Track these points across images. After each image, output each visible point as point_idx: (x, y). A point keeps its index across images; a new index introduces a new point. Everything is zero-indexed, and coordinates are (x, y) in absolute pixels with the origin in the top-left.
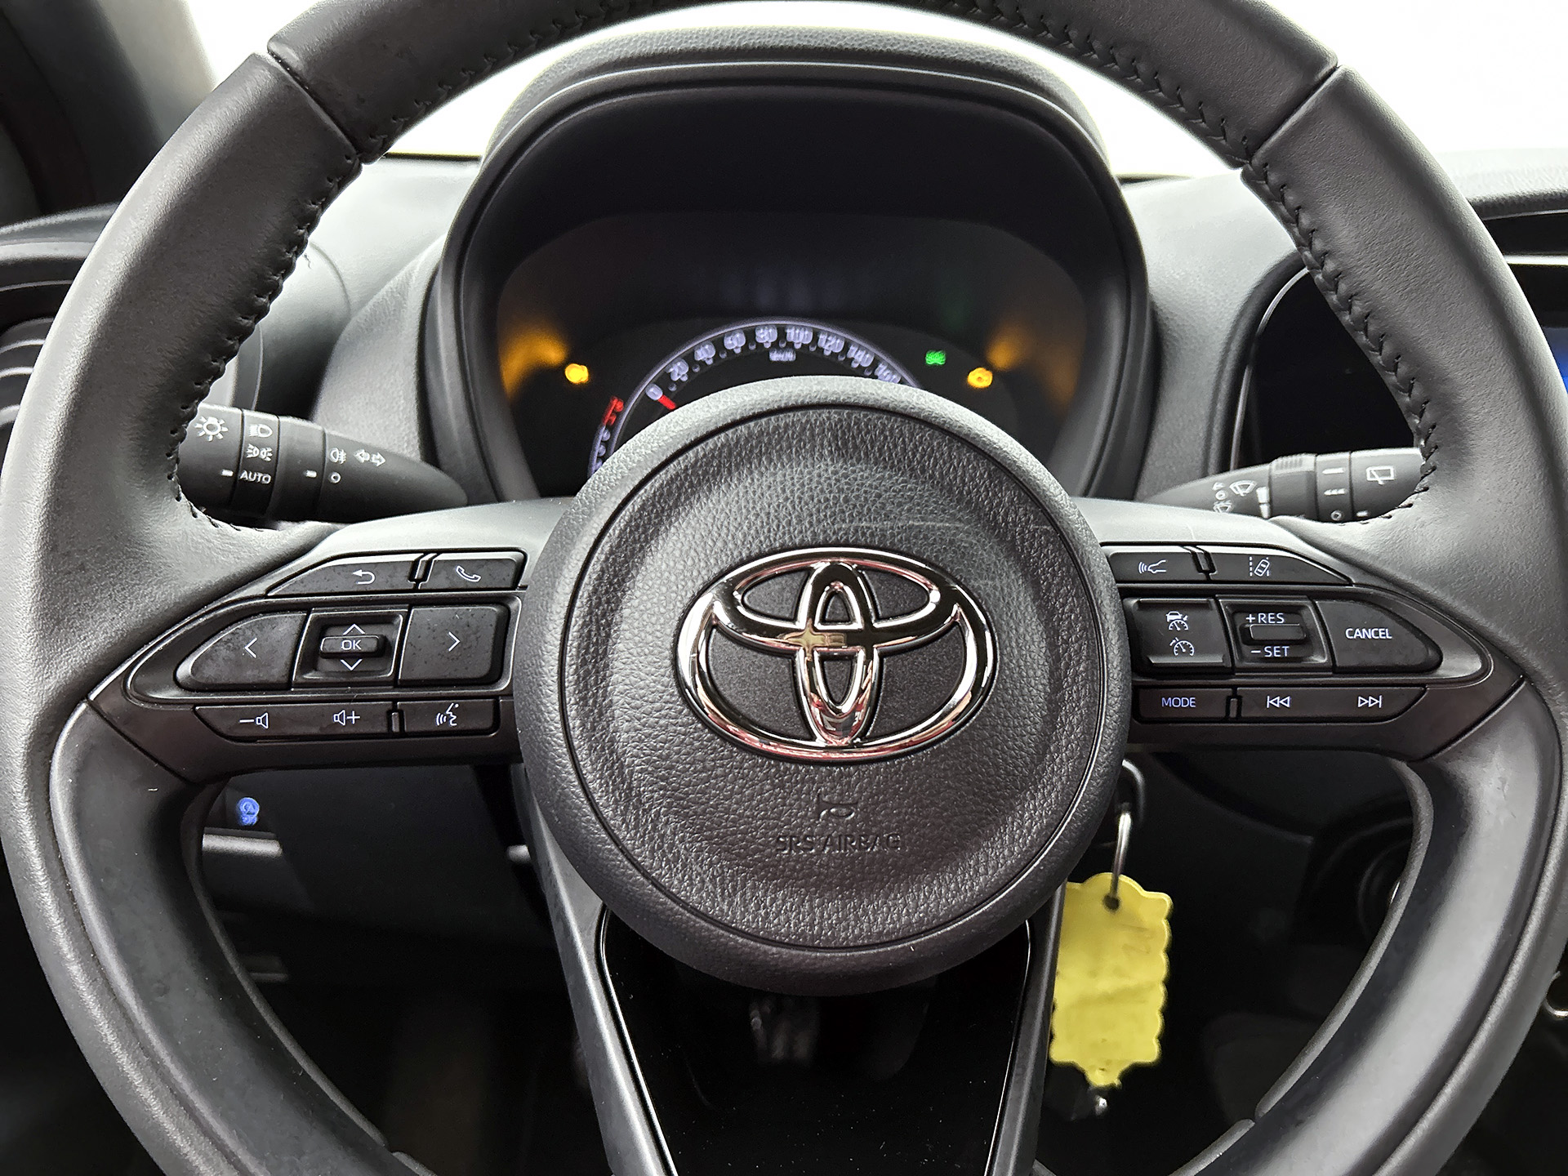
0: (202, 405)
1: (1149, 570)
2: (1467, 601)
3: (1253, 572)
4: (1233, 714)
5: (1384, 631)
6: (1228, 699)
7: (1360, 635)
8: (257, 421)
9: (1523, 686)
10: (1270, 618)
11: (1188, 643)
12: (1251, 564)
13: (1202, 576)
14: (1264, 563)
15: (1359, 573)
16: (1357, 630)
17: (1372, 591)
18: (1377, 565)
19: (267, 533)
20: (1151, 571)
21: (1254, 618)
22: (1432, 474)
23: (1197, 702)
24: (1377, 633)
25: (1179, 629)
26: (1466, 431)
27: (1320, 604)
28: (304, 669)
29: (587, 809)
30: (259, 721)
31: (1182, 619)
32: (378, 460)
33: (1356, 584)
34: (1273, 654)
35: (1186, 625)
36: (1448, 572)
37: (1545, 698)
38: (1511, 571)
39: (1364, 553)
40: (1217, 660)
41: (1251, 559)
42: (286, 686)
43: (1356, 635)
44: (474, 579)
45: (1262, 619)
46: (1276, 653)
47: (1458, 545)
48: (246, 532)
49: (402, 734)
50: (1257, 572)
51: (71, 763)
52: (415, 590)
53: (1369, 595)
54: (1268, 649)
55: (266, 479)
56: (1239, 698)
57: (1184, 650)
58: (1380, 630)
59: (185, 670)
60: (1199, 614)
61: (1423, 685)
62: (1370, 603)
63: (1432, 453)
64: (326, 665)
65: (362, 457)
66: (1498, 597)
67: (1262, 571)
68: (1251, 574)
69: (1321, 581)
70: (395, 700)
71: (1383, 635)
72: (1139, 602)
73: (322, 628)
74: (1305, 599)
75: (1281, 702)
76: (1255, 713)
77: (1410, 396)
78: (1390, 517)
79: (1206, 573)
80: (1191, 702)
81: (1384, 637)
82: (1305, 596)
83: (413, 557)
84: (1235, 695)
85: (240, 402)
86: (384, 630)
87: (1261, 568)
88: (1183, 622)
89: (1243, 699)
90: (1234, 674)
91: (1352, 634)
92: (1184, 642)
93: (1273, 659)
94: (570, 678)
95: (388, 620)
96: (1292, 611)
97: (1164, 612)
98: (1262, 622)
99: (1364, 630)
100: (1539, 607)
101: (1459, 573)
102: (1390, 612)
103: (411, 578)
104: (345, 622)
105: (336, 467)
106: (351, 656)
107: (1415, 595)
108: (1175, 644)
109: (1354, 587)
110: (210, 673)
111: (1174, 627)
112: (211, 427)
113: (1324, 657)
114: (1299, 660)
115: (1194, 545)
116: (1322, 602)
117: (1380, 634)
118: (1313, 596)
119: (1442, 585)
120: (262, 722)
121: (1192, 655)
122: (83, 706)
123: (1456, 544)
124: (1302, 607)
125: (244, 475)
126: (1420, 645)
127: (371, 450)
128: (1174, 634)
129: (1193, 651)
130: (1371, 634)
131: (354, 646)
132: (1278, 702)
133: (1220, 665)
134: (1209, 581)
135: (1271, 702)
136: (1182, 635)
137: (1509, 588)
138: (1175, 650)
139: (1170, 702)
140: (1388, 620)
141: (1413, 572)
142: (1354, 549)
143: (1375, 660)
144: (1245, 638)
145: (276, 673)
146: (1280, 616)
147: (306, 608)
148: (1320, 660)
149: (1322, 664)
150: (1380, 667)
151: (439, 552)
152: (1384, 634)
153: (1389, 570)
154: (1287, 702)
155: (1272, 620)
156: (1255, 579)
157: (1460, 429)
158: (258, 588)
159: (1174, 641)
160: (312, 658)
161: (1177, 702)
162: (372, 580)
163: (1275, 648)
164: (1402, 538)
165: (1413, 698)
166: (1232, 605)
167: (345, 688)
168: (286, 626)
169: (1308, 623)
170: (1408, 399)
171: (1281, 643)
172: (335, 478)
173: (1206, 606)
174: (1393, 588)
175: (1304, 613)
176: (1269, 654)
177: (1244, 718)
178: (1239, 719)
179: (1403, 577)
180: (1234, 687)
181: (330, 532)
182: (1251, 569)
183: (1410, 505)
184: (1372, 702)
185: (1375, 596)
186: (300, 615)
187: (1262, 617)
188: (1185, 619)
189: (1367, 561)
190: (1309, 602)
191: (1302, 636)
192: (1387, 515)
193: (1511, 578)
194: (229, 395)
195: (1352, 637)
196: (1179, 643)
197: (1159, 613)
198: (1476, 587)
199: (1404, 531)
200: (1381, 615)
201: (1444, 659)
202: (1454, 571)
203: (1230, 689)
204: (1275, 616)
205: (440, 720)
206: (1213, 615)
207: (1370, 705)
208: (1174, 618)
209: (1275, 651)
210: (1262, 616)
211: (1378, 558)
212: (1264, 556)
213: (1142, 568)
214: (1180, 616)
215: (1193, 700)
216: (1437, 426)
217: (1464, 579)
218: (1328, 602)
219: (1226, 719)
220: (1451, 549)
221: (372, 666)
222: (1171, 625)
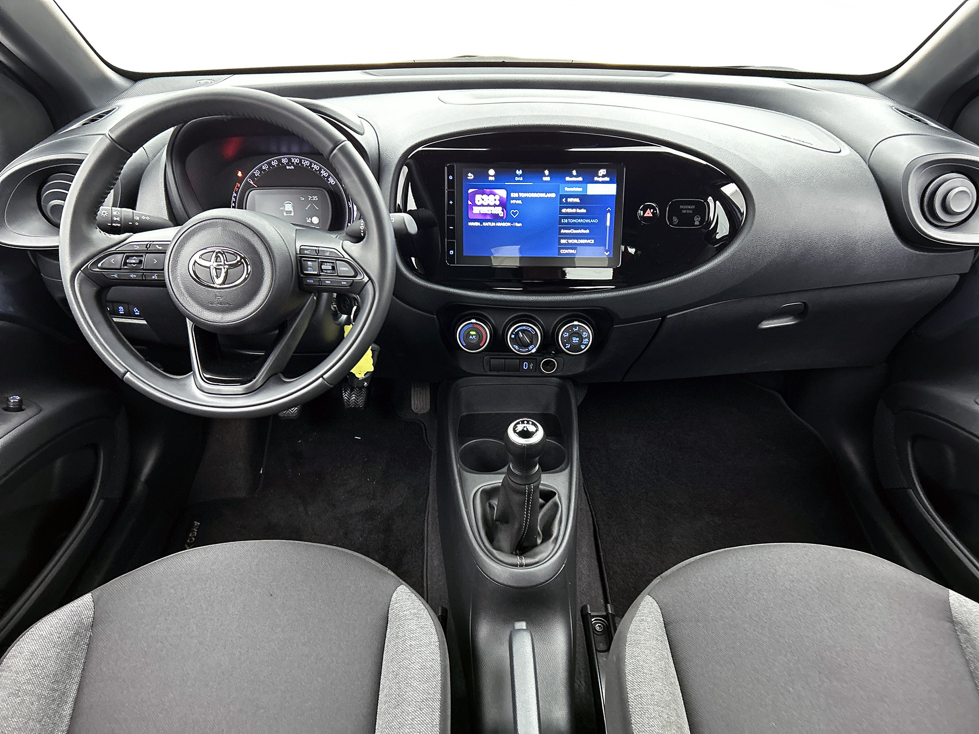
0: (101, 207)
8: (116, 211)
13: (318, 254)
19: (117, 236)
28: (124, 265)
29: (174, 295)
30: (115, 276)
31: (311, 264)
32: (148, 218)
40: (316, 273)
42: (121, 269)
44: (160, 248)
48: (112, 235)
49: (145, 280)
51: (79, 281)
52: (147, 250)
55: (119, 225)
56: (320, 281)
59: (99, 265)
60: (314, 263)
64: (128, 265)
65: (143, 218)
70: (143, 273)
72: (303, 259)
73: (127, 257)
76: (323, 284)
80: (312, 281)
83: (147, 243)
85: (114, 205)
86: (141, 258)
89: (322, 281)
90: (319, 276)
94: (170, 270)
95: (142, 256)
97: (308, 262)
103: (146, 247)
104: (133, 256)
105: (137, 221)
106: (134, 263)
108: (308, 269)
110: (104, 266)
112: (104, 213)
113: (336, 273)
120: (116, 276)
122: (80, 271)
124: (334, 262)
125: (114, 224)
127: (146, 216)
128: (309, 267)
129: (312, 270)
131: (134, 261)
132: (328, 282)
139: (308, 281)
144: (322, 270)
145: (118, 267)
147: (124, 253)
149: (336, 275)
151: (153, 241)
158: (114, 249)
160: (125, 264)
161: (310, 281)
162: (138, 248)
166: (321, 261)
167: (133, 270)
168: (120, 256)
172: (137, 224)
173: (316, 261)
175: (334, 264)
178: (320, 285)
181: (132, 235)
184: (344, 283)
186: (122, 255)
190: (336, 261)
194: (111, 204)
197: (306, 262)
203: (318, 279)
205: (153, 277)
206: (317, 263)
212: (330, 251)
213: (306, 252)
221: (138, 265)
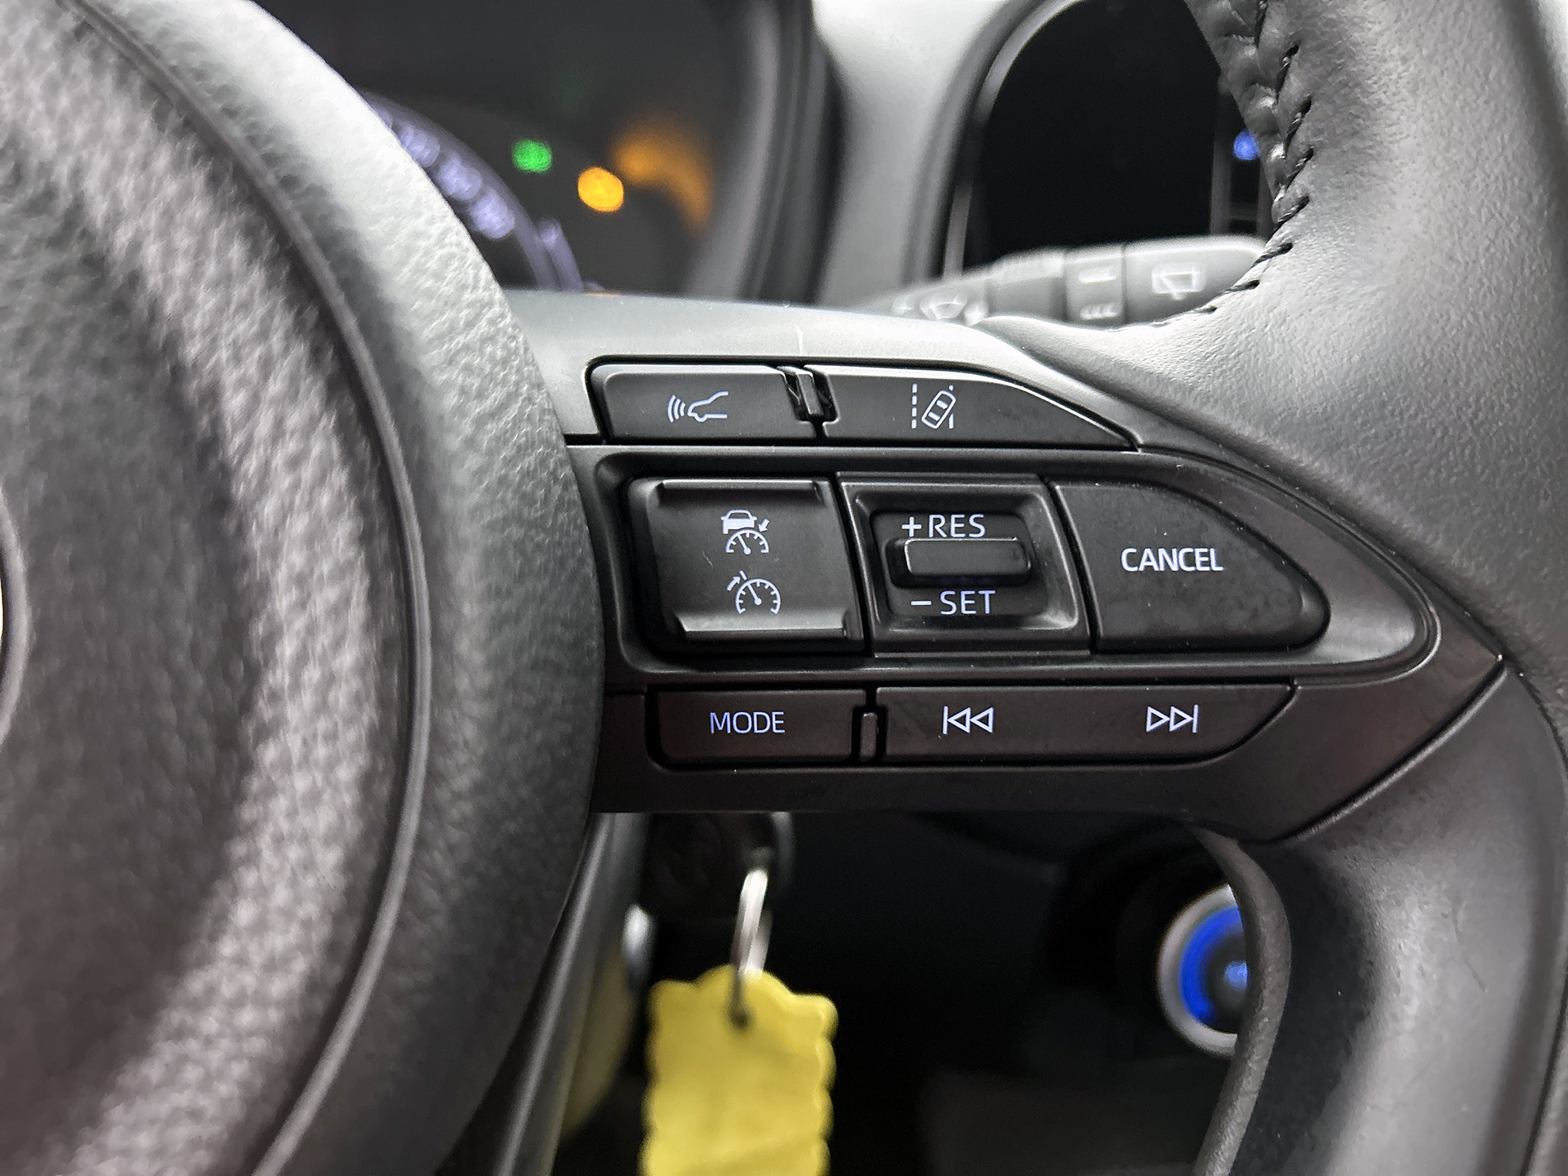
1: (690, 414)
2: (1384, 484)
3: (919, 418)
4: (868, 748)
5: (1207, 555)
6: (857, 713)
7: (1153, 563)
9: (1502, 679)
10: (954, 525)
11: (768, 584)
12: (915, 400)
13: (805, 428)
14: (944, 398)
15: (1152, 423)
16: (1148, 552)
17: (1180, 462)
18: (1190, 405)
20: (695, 415)
21: (919, 527)
22: (1301, 215)
23: (788, 723)
24: (1190, 559)
25: (747, 551)
26: (1380, 103)
27: (1063, 490)
31: (756, 529)
33: (1147, 447)
34: (959, 607)
35: (764, 542)
36: (1343, 418)
37: (1548, 705)
38: (1476, 415)
39: (1161, 379)
41: (915, 389)
43: (1144, 563)
45: (937, 527)
46: (964, 605)
47: (1363, 359)
50: (928, 418)
53: (1171, 470)
54: (947, 597)
56: (882, 713)
57: (758, 601)
58: (1198, 551)
60: (790, 517)
61: (1285, 679)
62: (1174, 490)
63: (1301, 169)
66: (1450, 476)
67: (938, 417)
68: (914, 424)
69: (1068, 439)
71: (1204, 564)
72: (660, 488)
74: (1033, 481)
75: (975, 720)
76: (917, 746)
77: (1257, 43)
78: (1213, 309)
79: (817, 421)
80: (773, 722)
81: (1207, 569)
82: (1032, 476)
84: (871, 704)
87: (937, 409)
88: (757, 535)
89: (891, 714)
90: (871, 655)
91: (1134, 560)
92: (758, 581)
93: (959, 621)
96: (1003, 509)
97: (716, 510)
98: (936, 534)
99: (1162, 552)
100: (1538, 499)
101: (1364, 423)
102: (1218, 510)
107: (1274, 471)
108: (737, 586)
109: (1140, 452)
111: (738, 547)
113: (1072, 615)
114: (1012, 621)
115: (800, 363)
116: (1070, 487)
117: (1199, 559)
118: (1048, 473)
119: (1332, 449)
121: (776, 611)
123: (1356, 358)
124: (1023, 499)
126: (1282, 583)
128: (738, 562)
129: (778, 602)
130: (1177, 561)
132: (966, 720)
133: (838, 634)
134: (820, 439)
135: (952, 720)
136: (751, 564)
137: (1472, 455)
138: (738, 601)
139: (728, 721)
140: (1216, 529)
141: (1266, 419)
142: (1137, 371)
143: (1184, 621)
144: (895, 570)
146: (976, 520)
148: (1061, 621)
149: (1067, 632)
150: (1193, 639)
152: (1207, 561)
153: (1216, 416)
154: (986, 720)
155: (958, 530)
156: (923, 435)
157: (1365, 101)
159: (737, 580)
161: (743, 723)
163: (963, 593)
164: (1242, 348)
165: (1265, 709)
166: (866, 496)
169: (1037, 539)
170: (1251, 52)
171: (976, 582)
173: (809, 498)
174: (1224, 455)
175: (1029, 513)
176: (950, 608)
177: (892, 757)
178: (879, 759)
179: (1245, 430)
180: (870, 685)
182: (914, 412)
183: (1254, 284)
184: (1179, 719)
185: (1187, 473)
187: (936, 524)
188: (763, 528)
189: (1170, 396)
190: (1039, 487)
191: (1021, 565)
192: (1207, 306)
193: (1476, 431)
195: (1135, 569)
196: (748, 584)
197: (706, 515)
198: (1404, 451)
199: (1244, 336)
200: (1199, 516)
201: (1333, 618)
202: (1354, 416)
203: (860, 692)
204: (966, 521)
206: (826, 518)
207: (1173, 728)
208: (737, 524)
209: (964, 602)
210: (937, 521)
211: (1192, 388)
212: (944, 384)
213: (675, 409)
214: (750, 522)
215: (778, 718)
216: (1315, 105)
217: (1376, 436)
218: (1083, 488)
219: (854, 759)
220: (1346, 366)
222: (731, 541)
